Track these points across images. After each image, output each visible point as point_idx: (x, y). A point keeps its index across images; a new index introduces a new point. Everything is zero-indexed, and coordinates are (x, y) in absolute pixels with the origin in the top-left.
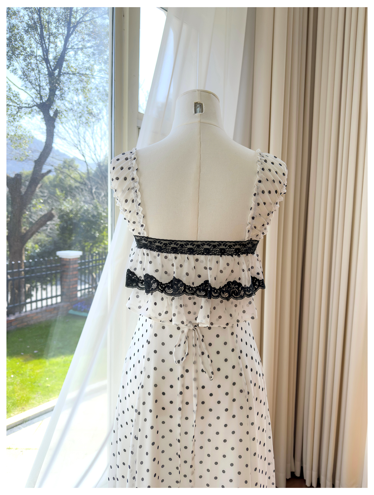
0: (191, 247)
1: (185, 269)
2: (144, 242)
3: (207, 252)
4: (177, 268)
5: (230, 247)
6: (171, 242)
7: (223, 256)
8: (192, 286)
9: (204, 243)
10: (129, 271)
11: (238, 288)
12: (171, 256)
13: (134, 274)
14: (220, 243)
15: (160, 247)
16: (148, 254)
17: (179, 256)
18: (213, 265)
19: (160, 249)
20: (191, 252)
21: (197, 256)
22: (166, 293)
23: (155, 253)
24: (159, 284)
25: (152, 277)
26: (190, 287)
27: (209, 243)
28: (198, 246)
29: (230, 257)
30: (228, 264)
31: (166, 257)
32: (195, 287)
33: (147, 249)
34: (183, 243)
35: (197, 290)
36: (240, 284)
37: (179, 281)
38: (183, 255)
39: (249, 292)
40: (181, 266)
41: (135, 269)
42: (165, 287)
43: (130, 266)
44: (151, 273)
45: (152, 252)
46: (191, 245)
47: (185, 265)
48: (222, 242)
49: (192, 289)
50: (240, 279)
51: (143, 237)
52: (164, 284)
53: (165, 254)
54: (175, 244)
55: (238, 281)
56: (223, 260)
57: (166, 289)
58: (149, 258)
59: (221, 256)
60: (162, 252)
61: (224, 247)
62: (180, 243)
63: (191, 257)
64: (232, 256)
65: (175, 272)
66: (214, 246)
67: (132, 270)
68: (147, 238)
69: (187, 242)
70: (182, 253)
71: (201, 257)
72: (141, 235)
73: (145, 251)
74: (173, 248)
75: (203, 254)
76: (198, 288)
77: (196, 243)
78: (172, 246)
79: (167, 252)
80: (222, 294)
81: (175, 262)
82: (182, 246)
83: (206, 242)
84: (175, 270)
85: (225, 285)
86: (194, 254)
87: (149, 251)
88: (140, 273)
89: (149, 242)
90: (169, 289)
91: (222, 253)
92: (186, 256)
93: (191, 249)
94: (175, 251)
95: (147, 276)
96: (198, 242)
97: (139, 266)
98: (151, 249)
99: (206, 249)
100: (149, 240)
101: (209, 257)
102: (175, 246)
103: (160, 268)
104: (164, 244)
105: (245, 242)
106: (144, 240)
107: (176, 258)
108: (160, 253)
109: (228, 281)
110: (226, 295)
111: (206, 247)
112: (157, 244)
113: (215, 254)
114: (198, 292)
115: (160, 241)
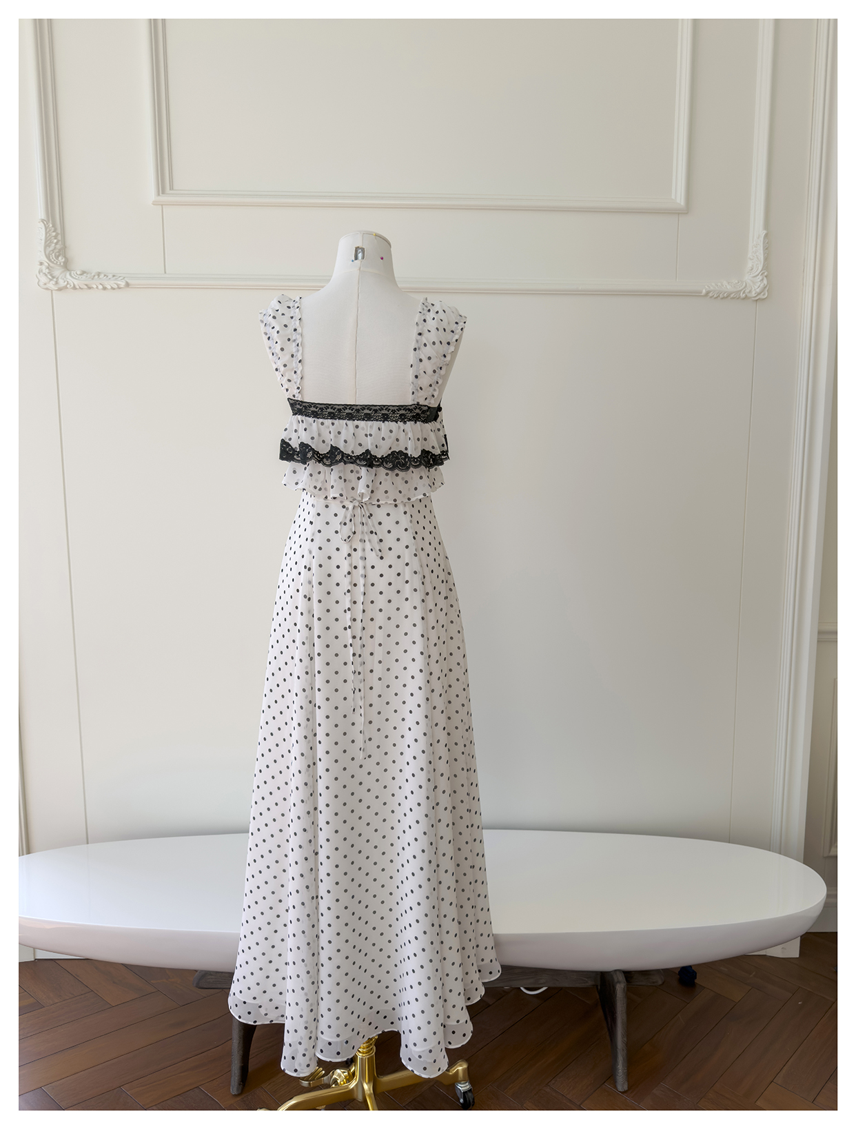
0: (350, 411)
1: (343, 436)
2: (298, 406)
3: (368, 418)
4: (335, 436)
5: (394, 412)
6: (327, 406)
7: (386, 422)
8: (351, 454)
9: (364, 407)
10: (283, 441)
11: (405, 459)
12: (328, 422)
13: (288, 445)
14: (382, 407)
15: (316, 412)
16: (302, 421)
17: (337, 422)
18: (374, 431)
19: (316, 415)
20: (350, 417)
21: (356, 422)
22: (324, 464)
23: (311, 420)
24: (315, 453)
25: (307, 446)
26: (349, 455)
27: (369, 407)
28: (358, 411)
29: (395, 423)
30: (391, 431)
31: (322, 424)
32: (355, 456)
33: (302, 415)
34: (341, 407)
35: (357, 459)
36: (406, 455)
37: (337, 448)
38: (341, 421)
39: (416, 462)
40: (339, 433)
41: (290, 439)
42: (323, 458)
43: (284, 436)
44: (307, 441)
45: (307, 418)
46: (349, 409)
47: (343, 432)
48: (384, 406)
49: (351, 458)
50: (406, 449)
51: (298, 401)
52: (322, 455)
53: (321, 420)
54: (331, 408)
55: (405, 452)
56: (386, 426)
57: (325, 460)
58: (304, 426)
59: (383, 422)
60: (318, 418)
61: (386, 412)
62: (337, 407)
63: (350, 423)
64: (397, 422)
65: (331, 440)
66: (376, 411)
67: (287, 441)
68: (301, 401)
69: (346, 406)
70: (340, 419)
71: (362, 424)
72: (296, 399)
73: (299, 417)
74: (330, 413)
75: (364, 420)
76: (358, 457)
77: (355, 407)
78: (329, 410)
79: (324, 418)
80: (384, 463)
81: (332, 428)
82: (339, 410)
83: (366, 406)
84: (332, 436)
85: (389, 455)
86: (354, 420)
87: (304, 418)
88: (295, 444)
89: (304, 406)
90: (327, 460)
91: (385, 418)
92: (345, 421)
93: (351, 414)
94: (332, 416)
95: (302, 445)
96: (357, 405)
97: (294, 436)
98: (306, 416)
99: (366, 415)
100: (304, 404)
101: (370, 423)
102: (332, 411)
103: (316, 436)
104: (320, 408)
105: (411, 406)
106: (299, 404)
107: (333, 424)
108: (316, 419)
109: (392, 450)
110: (390, 465)
111: (366, 411)
112: (313, 409)
113: (377, 420)
114: (358, 461)
115: (315, 405)
